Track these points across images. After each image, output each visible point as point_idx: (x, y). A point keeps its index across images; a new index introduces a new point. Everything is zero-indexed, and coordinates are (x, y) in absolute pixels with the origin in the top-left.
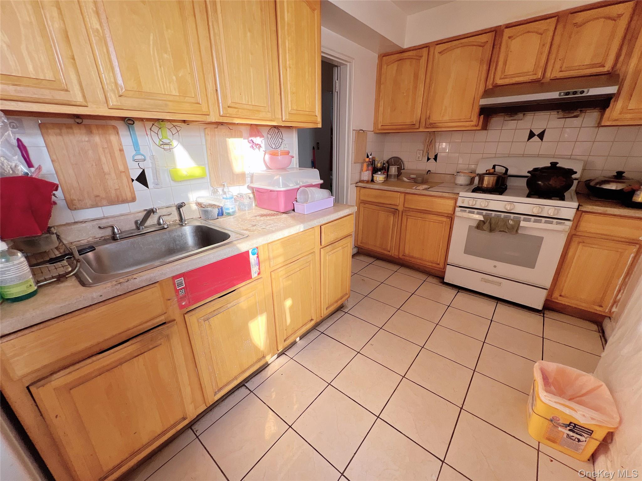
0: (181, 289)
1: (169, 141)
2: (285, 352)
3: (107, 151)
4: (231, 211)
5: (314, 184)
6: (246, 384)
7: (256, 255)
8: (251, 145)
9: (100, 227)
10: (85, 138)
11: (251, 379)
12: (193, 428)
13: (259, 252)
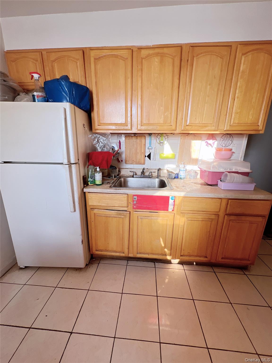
0: (135, 201)
1: (163, 142)
2: (184, 264)
3: (140, 145)
4: (182, 177)
5: (239, 171)
6: (155, 263)
7: (173, 201)
8: (206, 144)
9: (130, 171)
10: (135, 140)
11: (159, 262)
12: (128, 261)
13: (176, 199)
